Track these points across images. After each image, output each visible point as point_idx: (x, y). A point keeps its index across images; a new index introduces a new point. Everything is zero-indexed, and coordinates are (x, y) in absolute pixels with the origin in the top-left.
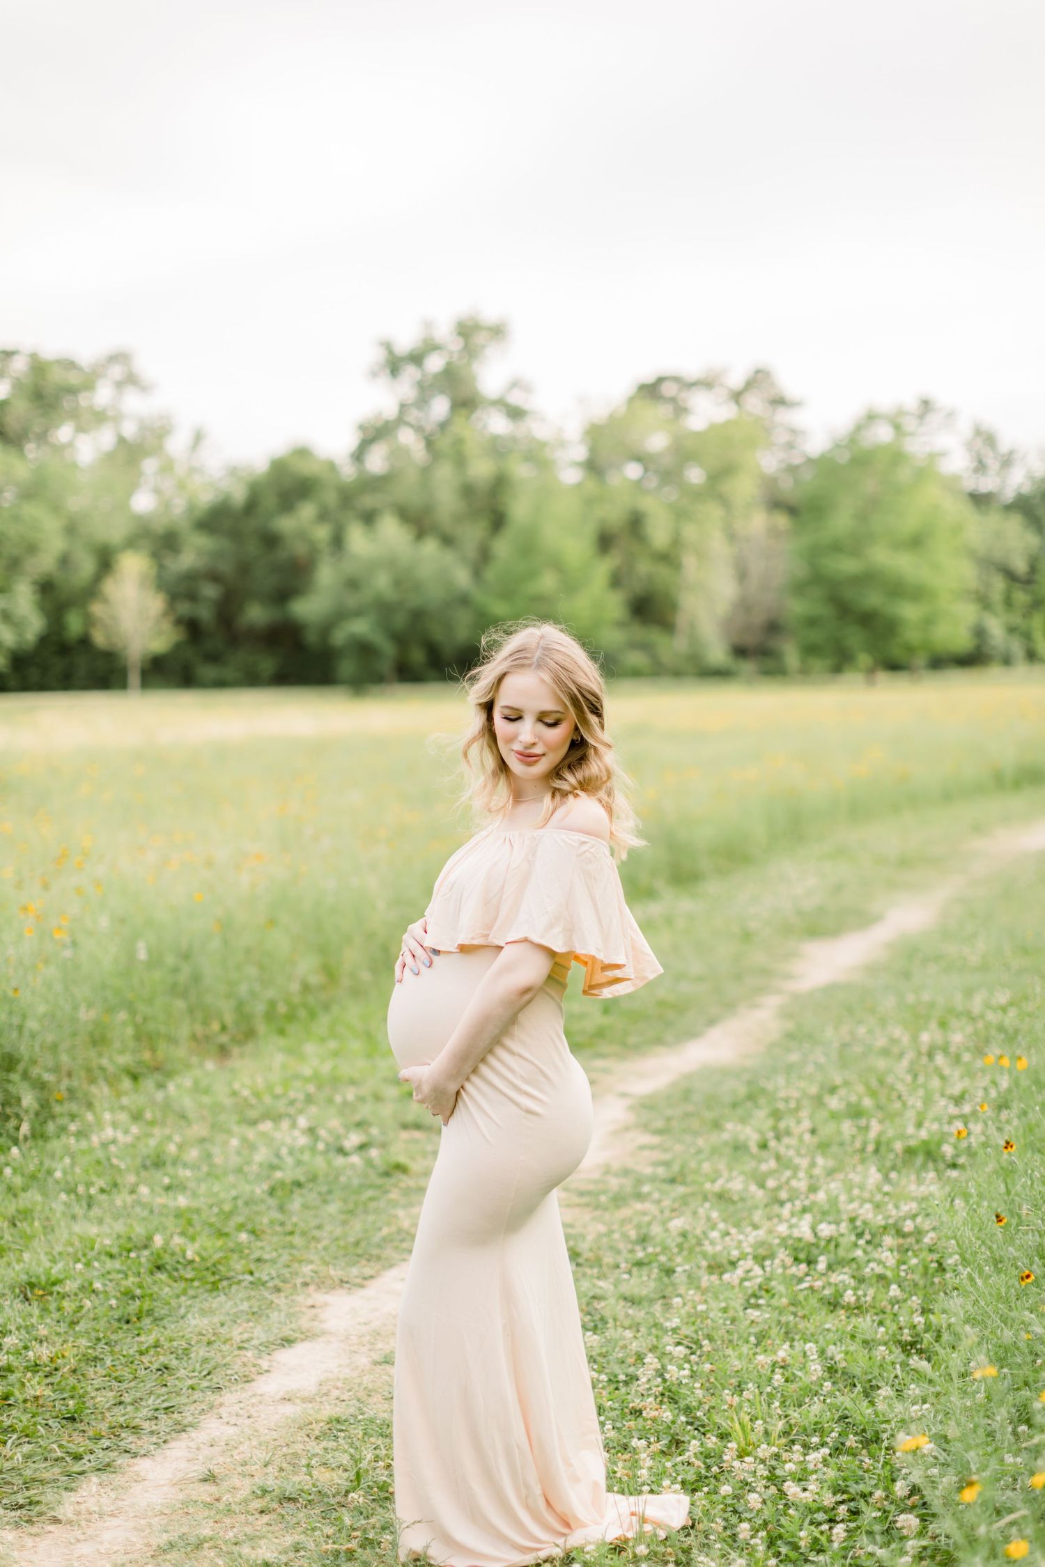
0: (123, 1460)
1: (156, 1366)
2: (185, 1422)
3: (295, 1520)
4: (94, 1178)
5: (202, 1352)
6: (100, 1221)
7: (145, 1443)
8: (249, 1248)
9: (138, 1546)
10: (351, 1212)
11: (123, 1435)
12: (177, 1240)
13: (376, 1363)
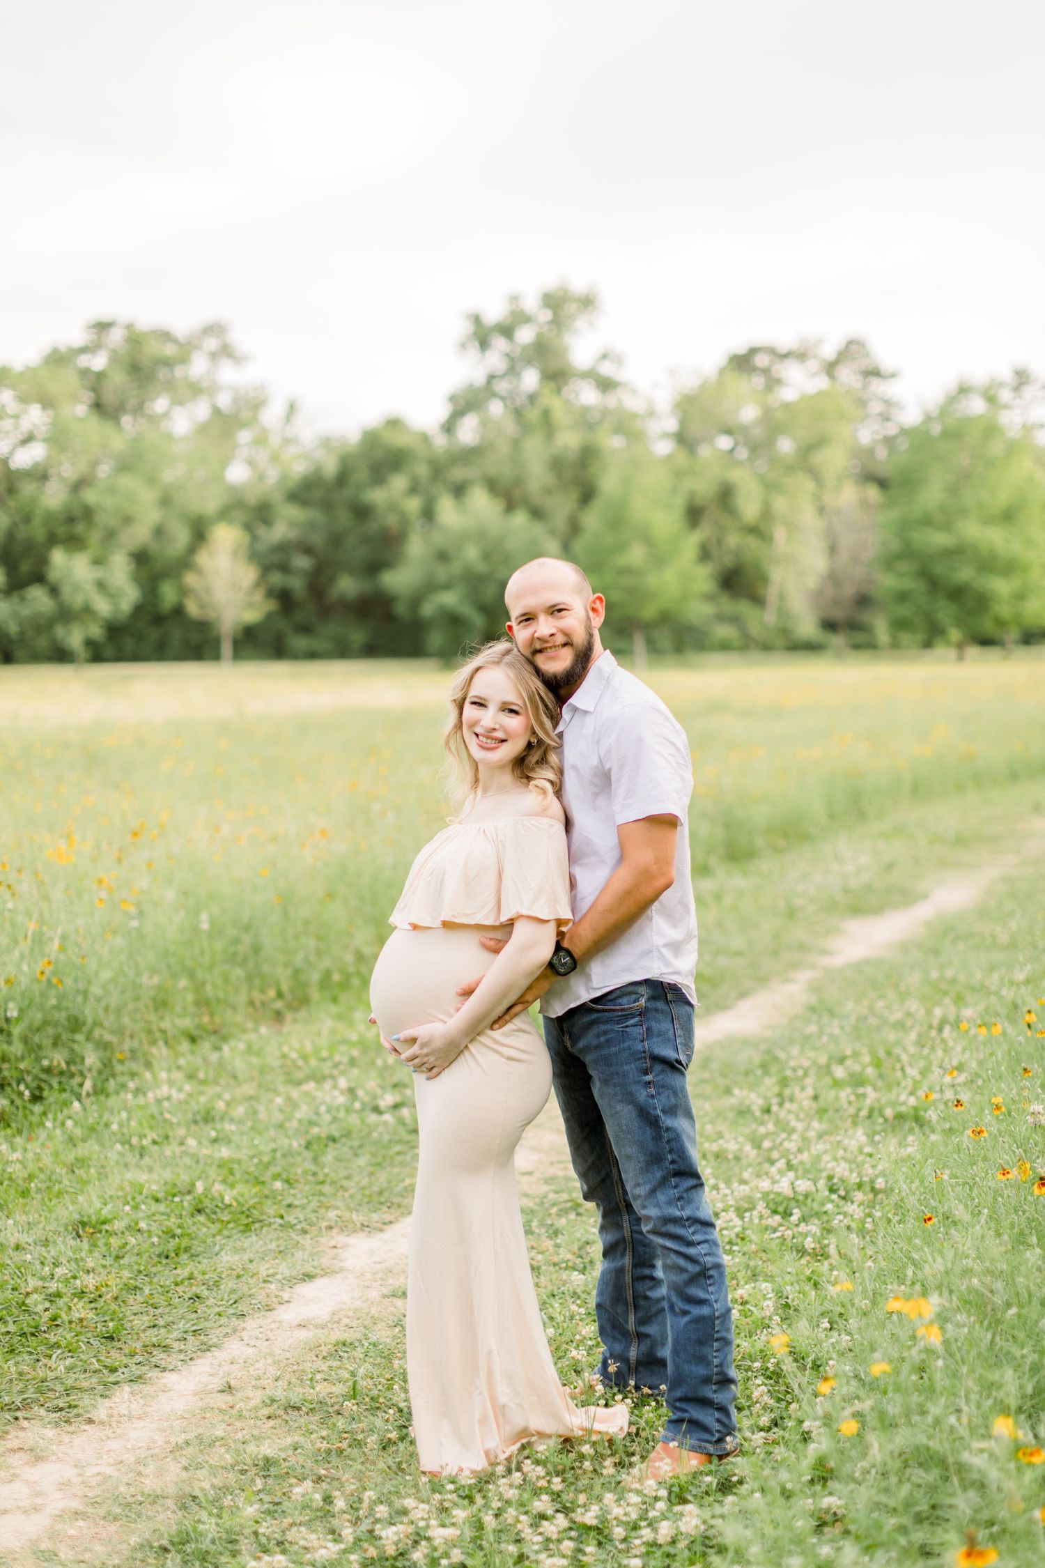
0: (155, 1373)
1: (189, 1295)
2: (210, 1343)
3: (297, 1425)
4: (147, 1131)
5: (231, 1284)
6: (151, 1170)
7: (173, 1360)
8: (282, 1195)
9: (160, 1444)
10: (379, 1164)
11: (155, 1353)
12: (218, 1187)
13: (385, 1296)
